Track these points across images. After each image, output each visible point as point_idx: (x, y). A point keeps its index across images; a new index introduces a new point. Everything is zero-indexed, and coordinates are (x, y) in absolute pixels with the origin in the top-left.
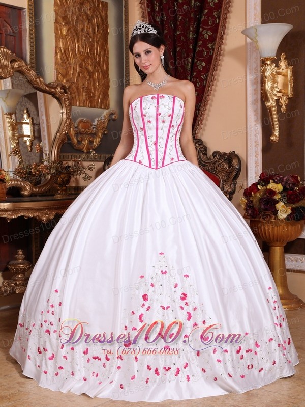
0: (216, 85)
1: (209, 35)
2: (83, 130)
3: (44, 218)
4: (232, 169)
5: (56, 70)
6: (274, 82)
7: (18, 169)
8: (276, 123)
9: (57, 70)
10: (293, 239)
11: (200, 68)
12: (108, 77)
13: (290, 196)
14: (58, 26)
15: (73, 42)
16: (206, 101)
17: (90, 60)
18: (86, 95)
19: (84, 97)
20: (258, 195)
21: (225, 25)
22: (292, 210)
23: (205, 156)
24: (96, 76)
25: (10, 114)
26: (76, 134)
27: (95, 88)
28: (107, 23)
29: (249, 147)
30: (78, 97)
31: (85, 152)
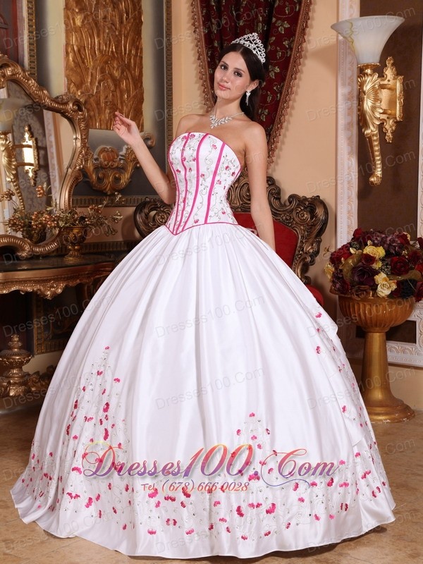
0: (295, 101)
1: (285, 28)
2: (106, 163)
3: (49, 293)
4: (315, 221)
5: (67, 78)
6: (377, 99)
7: (13, 220)
8: (378, 158)
9: (67, 76)
10: (399, 322)
11: (272, 75)
12: (141, 86)
13: (396, 264)
14: (70, 14)
15: (92, 36)
16: (281, 123)
17: (116, 62)
18: (110, 113)
19: (107, 115)
20: (350, 261)
21: (308, 14)
22: (398, 284)
23: (277, 202)
24: (124, 85)
25: (5, 134)
26: (95, 168)
27: (122, 102)
28: (140, 8)
29: (339, 191)
30: (99, 116)
31: (109, 193)
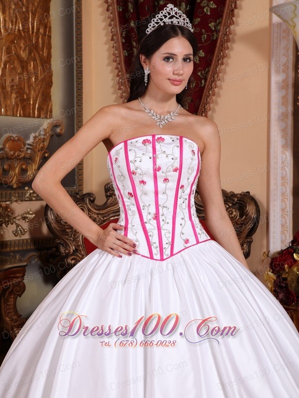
0: (221, 88)
1: (211, 9)
2: (12, 153)
4: (245, 219)
12: (50, 68)
17: (23, 42)
18: (16, 98)
19: (13, 100)
20: (296, 270)
24: (31, 67)
27: (30, 86)
29: (272, 187)
30: (5, 100)
31: (15, 186)
